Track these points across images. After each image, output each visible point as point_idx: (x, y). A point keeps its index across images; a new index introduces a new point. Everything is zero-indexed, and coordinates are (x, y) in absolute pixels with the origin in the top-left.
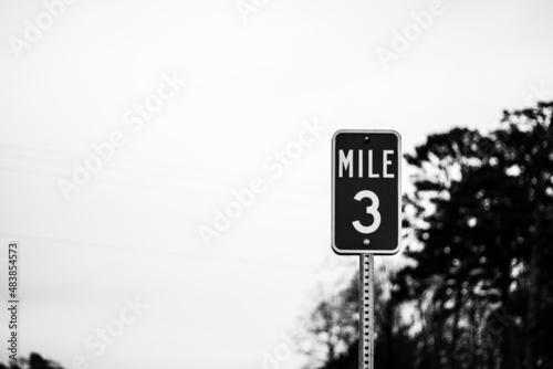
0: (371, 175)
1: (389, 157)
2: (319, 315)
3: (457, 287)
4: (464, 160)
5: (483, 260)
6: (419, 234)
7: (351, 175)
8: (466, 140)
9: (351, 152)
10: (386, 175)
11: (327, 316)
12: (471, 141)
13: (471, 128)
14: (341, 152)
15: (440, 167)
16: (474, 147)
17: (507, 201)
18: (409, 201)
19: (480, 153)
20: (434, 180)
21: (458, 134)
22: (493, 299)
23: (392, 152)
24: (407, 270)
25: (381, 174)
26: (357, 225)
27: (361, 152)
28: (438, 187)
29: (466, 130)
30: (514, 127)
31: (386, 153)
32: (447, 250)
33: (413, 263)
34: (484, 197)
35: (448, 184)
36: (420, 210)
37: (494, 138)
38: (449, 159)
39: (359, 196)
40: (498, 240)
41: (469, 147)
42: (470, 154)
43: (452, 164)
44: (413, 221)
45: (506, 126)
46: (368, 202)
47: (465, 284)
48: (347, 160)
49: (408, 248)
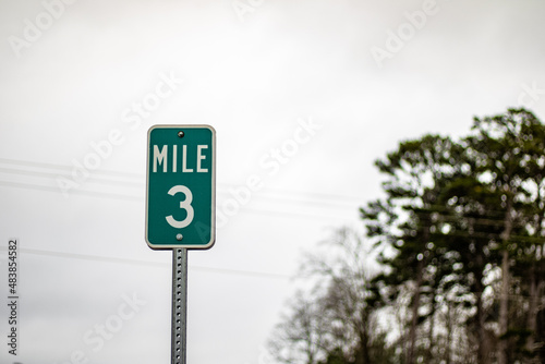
0: (185, 170)
1: (203, 152)
2: (298, 323)
3: (433, 294)
4: (437, 167)
5: (457, 266)
6: (393, 240)
7: (165, 170)
8: (438, 148)
9: (165, 147)
10: (199, 170)
11: (306, 324)
12: (443, 149)
13: (443, 135)
14: (156, 147)
15: (413, 174)
16: (446, 155)
17: (480, 208)
18: (383, 209)
19: (452, 160)
20: (406, 188)
21: (430, 141)
22: (467, 305)
23: (206, 147)
24: (381, 277)
25: (195, 169)
26: (170, 220)
27: (175, 147)
28: (411, 194)
29: (438, 137)
30: (484, 134)
31: (200, 147)
32: (420, 257)
33: (388, 270)
34: (458, 204)
35: (421, 192)
36: (393, 217)
37: (465, 145)
38: (421, 166)
39: (173, 191)
40: (472, 247)
41: (441, 154)
42: (443, 161)
43: (424, 171)
44: (386, 229)
45: (476, 133)
46: (181, 196)
47: (439, 290)
48: (161, 155)
49: (381, 254)
